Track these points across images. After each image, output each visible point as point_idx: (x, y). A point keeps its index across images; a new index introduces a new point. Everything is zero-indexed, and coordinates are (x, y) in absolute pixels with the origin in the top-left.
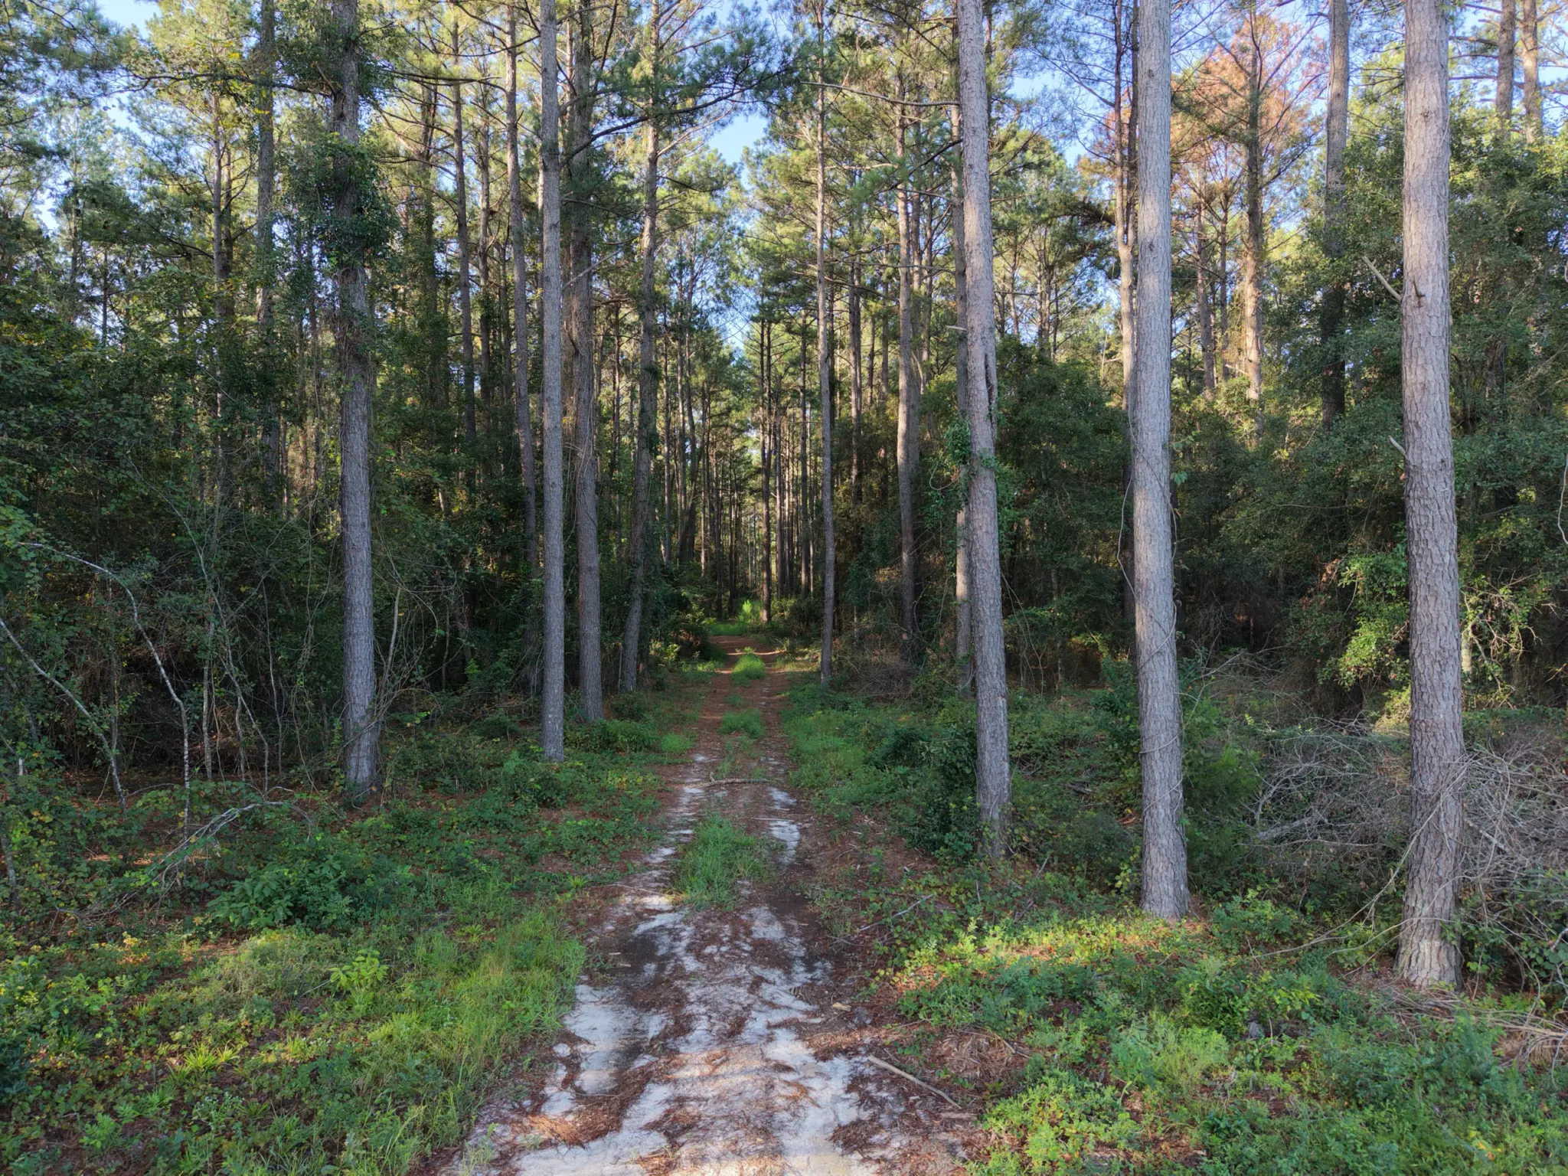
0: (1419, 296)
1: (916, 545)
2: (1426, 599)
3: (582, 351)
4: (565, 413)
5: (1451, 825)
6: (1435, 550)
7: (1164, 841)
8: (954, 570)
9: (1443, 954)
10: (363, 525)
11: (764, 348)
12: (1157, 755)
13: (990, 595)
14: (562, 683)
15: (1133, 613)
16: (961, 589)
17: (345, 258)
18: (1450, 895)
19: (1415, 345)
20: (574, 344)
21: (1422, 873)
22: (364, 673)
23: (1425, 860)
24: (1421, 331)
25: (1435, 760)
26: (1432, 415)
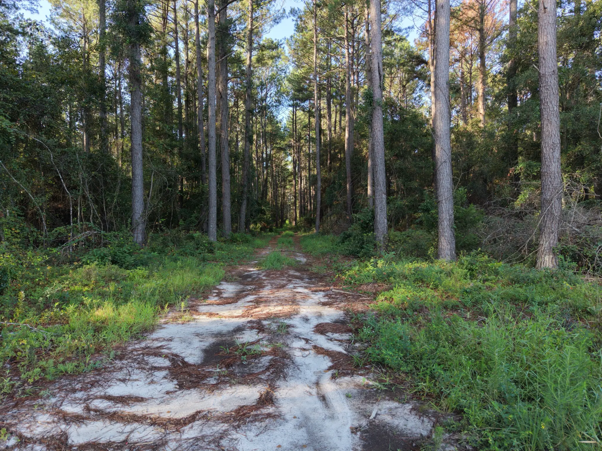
0: (545, 8)
1: (352, 181)
2: (547, 125)
3: (223, 97)
4: (217, 120)
5: (557, 210)
6: (550, 106)
7: (447, 234)
8: (367, 186)
9: (554, 260)
10: (139, 144)
11: (294, 121)
12: (444, 201)
13: (380, 155)
14: (216, 214)
15: (435, 149)
16: (369, 192)
17: (133, 39)
18: (556, 238)
19: (543, 28)
20: (220, 93)
21: (546, 230)
22: (140, 201)
23: (547, 225)
24: (546, 22)
25: (550, 186)
26: (549, 54)
